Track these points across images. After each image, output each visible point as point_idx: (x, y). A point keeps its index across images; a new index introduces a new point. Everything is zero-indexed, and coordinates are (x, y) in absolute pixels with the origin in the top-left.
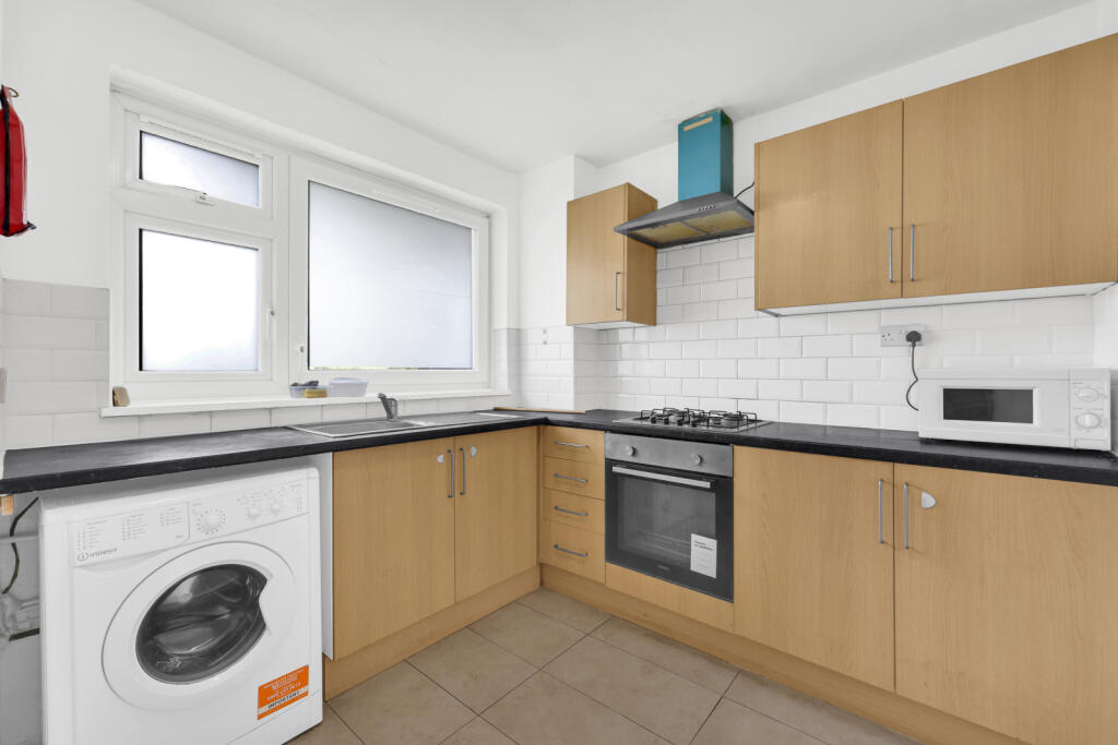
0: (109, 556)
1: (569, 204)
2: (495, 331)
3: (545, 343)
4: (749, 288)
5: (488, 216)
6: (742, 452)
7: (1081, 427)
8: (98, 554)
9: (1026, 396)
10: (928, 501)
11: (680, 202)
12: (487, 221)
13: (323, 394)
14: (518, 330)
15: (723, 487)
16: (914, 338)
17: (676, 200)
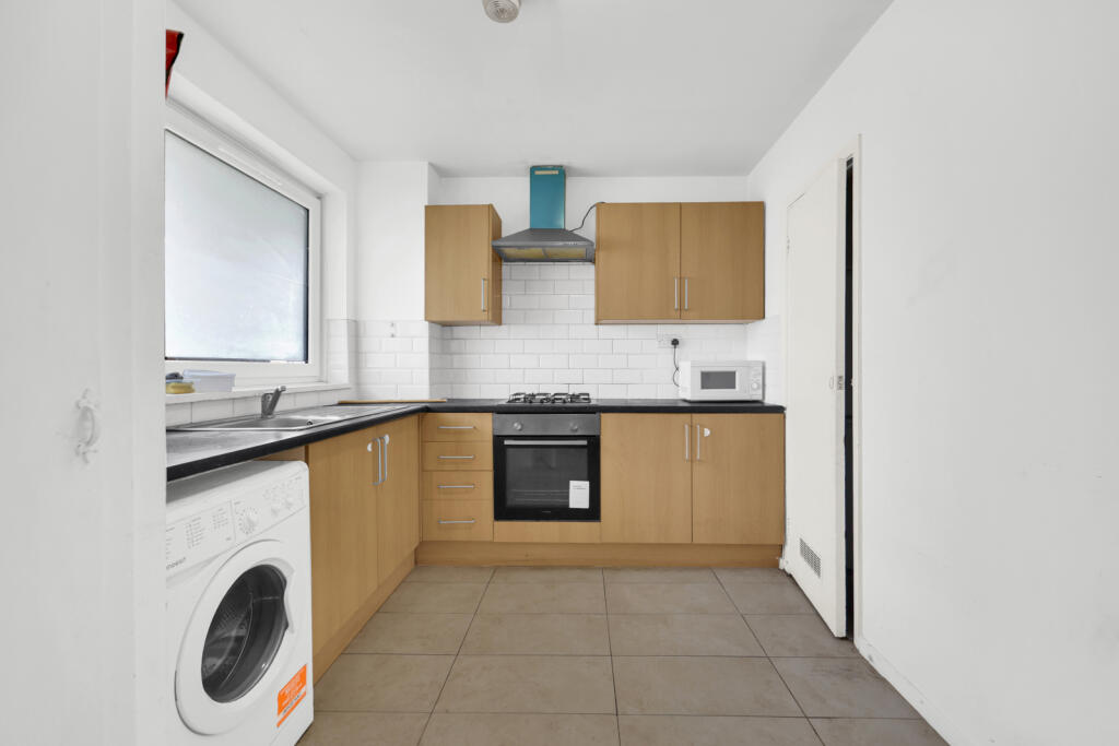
0: (181, 567)
1: (426, 207)
2: (328, 320)
3: (393, 336)
4: (590, 301)
5: (320, 197)
6: (605, 417)
7: (754, 389)
8: (172, 566)
9: (732, 374)
10: (707, 432)
11: (531, 230)
12: (318, 201)
13: (188, 389)
14: (355, 321)
15: (594, 444)
16: (675, 343)
17: (528, 227)
